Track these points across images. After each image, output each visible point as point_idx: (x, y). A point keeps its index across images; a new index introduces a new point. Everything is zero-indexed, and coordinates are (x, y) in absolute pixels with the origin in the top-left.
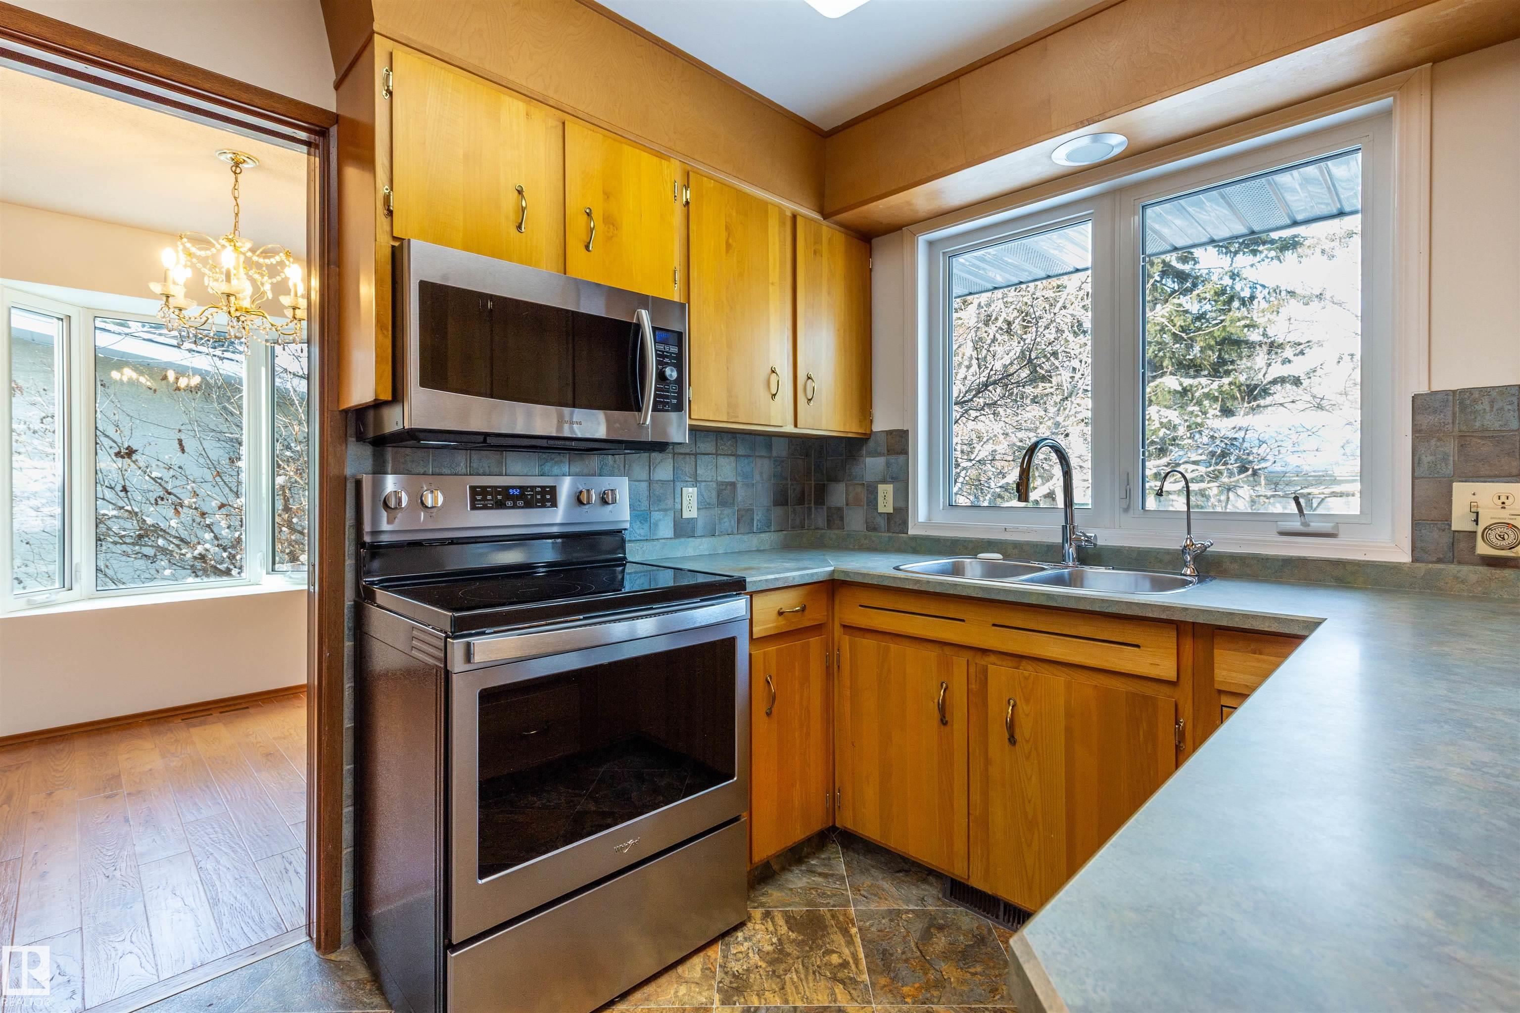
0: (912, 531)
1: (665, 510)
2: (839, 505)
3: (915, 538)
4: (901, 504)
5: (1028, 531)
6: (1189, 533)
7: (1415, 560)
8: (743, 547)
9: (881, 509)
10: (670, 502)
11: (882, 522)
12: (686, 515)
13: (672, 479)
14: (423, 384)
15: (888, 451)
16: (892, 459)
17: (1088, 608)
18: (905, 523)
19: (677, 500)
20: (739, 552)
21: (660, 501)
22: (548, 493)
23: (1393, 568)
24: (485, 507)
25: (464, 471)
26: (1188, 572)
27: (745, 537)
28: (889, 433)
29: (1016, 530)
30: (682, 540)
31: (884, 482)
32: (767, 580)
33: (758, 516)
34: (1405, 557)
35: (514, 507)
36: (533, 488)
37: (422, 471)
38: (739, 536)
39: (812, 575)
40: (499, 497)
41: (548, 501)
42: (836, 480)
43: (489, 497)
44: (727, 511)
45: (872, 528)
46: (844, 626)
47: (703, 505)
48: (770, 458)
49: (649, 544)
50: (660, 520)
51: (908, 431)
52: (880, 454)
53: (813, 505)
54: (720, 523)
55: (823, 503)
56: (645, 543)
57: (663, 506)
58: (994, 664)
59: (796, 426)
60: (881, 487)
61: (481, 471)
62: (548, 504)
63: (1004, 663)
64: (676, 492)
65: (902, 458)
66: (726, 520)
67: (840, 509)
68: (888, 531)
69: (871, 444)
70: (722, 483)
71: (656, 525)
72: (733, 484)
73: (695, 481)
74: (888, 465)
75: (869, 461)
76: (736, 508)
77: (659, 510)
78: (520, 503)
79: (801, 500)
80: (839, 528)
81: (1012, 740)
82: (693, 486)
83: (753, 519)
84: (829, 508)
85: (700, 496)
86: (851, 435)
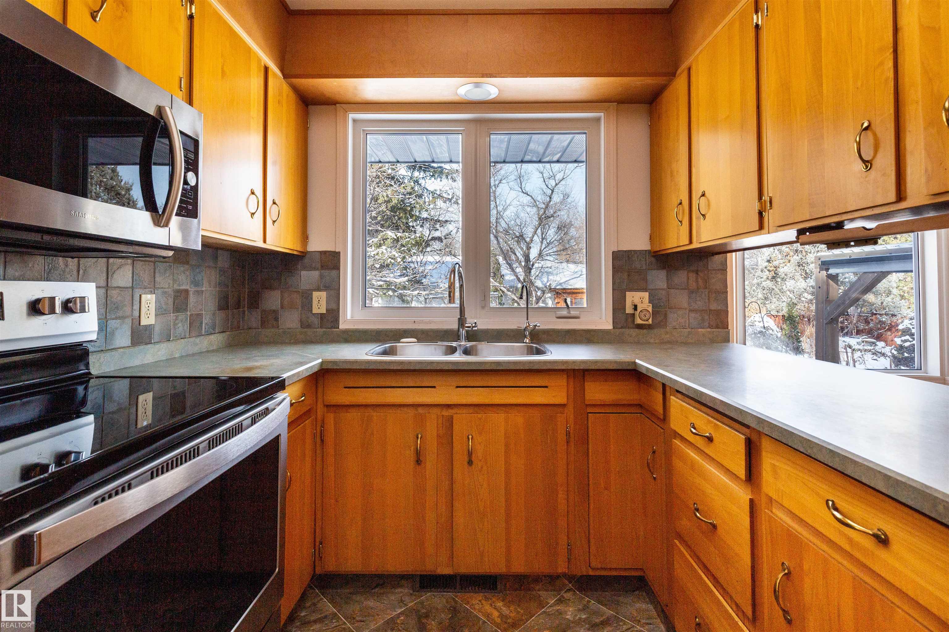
0: (343, 326)
1: (123, 318)
2: (274, 308)
3: (346, 331)
4: (334, 306)
5: (430, 322)
6: (527, 320)
7: (614, 328)
8: (196, 349)
9: (315, 310)
10: (127, 310)
11: (316, 321)
12: (144, 322)
13: (131, 285)
15: (322, 267)
16: (326, 273)
17: (522, 368)
18: (336, 320)
19: (135, 307)
20: (193, 355)
21: (117, 308)
26: (527, 341)
27: (198, 340)
28: (323, 253)
29: (422, 322)
30: (142, 347)
31: (318, 289)
33: (206, 320)
34: (610, 327)
38: (192, 340)
39: (312, 367)
42: (271, 288)
44: (181, 316)
45: (305, 325)
46: (328, 406)
47: (160, 312)
48: (216, 268)
49: (108, 355)
50: (117, 329)
51: (340, 252)
52: (315, 269)
53: (246, 309)
54: (175, 329)
55: (257, 307)
56: (102, 355)
57: (120, 314)
58: (456, 413)
59: (265, 241)
60: (315, 294)
63: (464, 411)
64: (135, 298)
65: (334, 272)
66: (180, 325)
67: (275, 312)
68: (321, 327)
69: (306, 260)
70: (177, 291)
71: (113, 333)
72: (186, 292)
73: (153, 288)
74: (321, 277)
75: (303, 273)
76: (189, 313)
77: (116, 318)
79: (238, 305)
80: (273, 327)
81: (470, 463)
82: (151, 293)
83: (201, 323)
84: (264, 311)
85: (157, 303)
86: (295, 253)
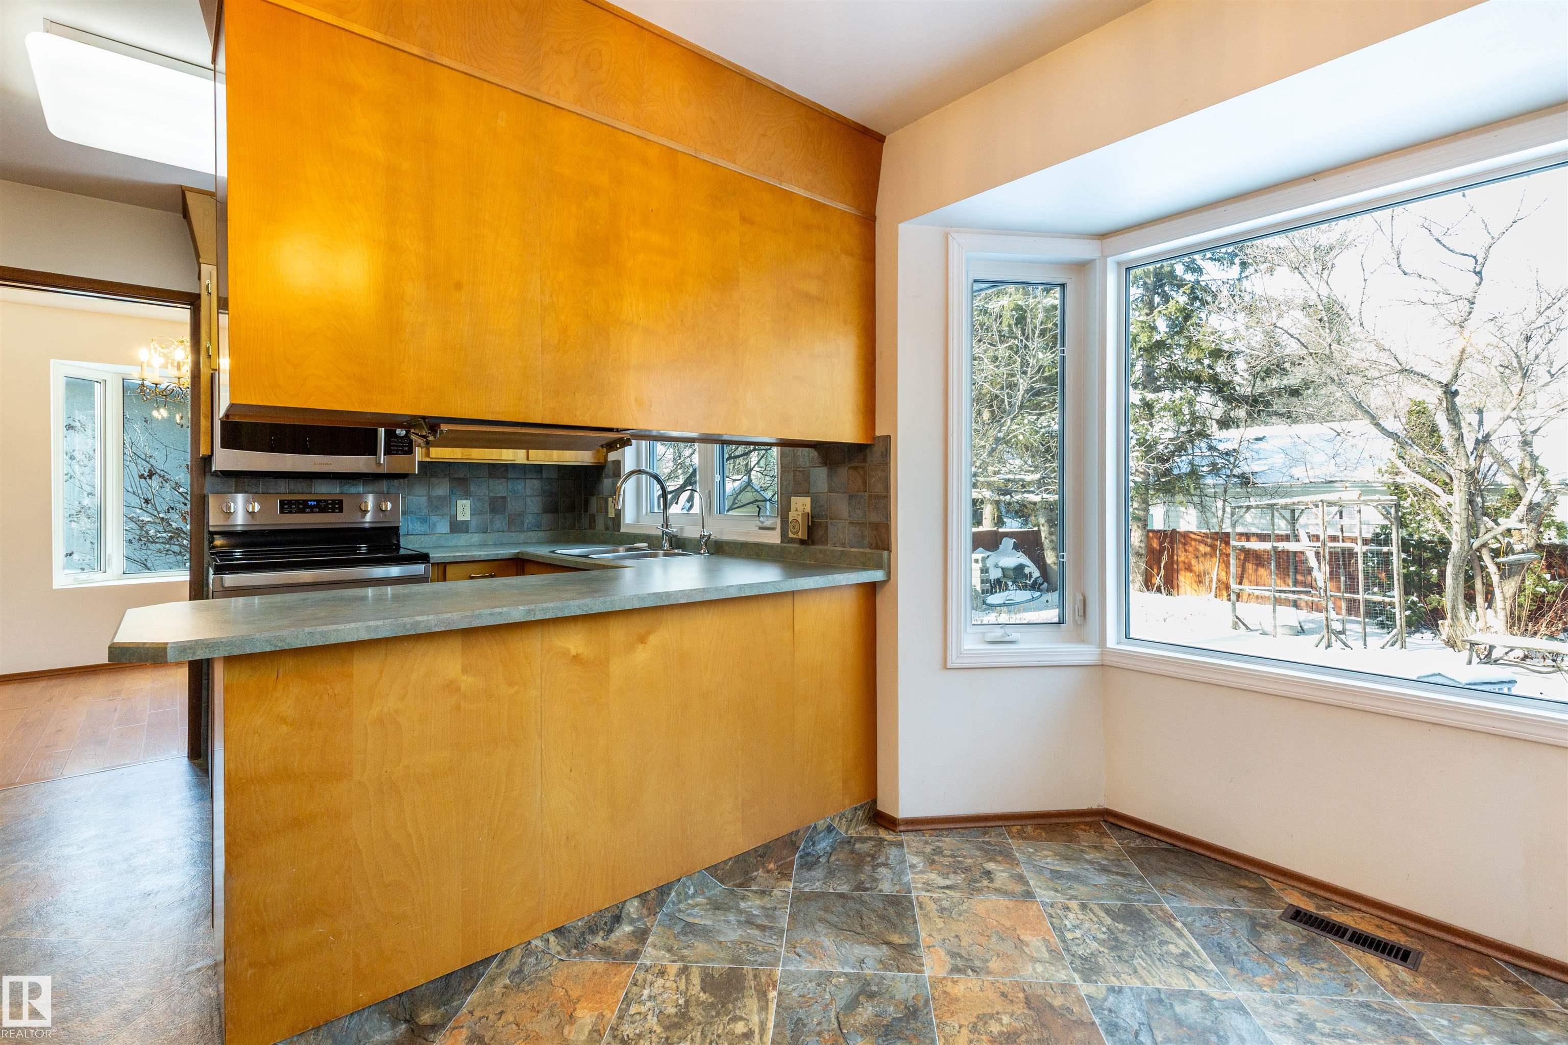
0: (622, 530)
1: (443, 515)
2: (594, 512)
3: (623, 534)
4: (618, 511)
9: (610, 515)
10: (446, 510)
11: (611, 524)
12: (460, 518)
13: (447, 495)
14: (222, 447)
15: (613, 475)
16: (615, 480)
18: (619, 524)
19: (452, 509)
21: (437, 509)
22: (337, 504)
23: (771, 547)
24: (290, 512)
25: (284, 491)
27: (515, 534)
28: (613, 462)
30: (455, 535)
31: (610, 496)
32: (454, 556)
33: (529, 519)
34: (779, 541)
35: (312, 512)
36: (325, 501)
37: (255, 491)
38: (510, 533)
39: (497, 554)
40: (301, 506)
41: (337, 508)
42: (593, 495)
43: (293, 506)
44: (498, 516)
45: (607, 528)
47: (476, 512)
48: (541, 478)
49: (427, 537)
50: (437, 522)
51: (620, 461)
52: (609, 477)
53: (582, 512)
54: (493, 524)
55: (587, 511)
56: (420, 537)
57: (440, 513)
59: (528, 459)
60: (609, 500)
61: (296, 491)
62: (337, 510)
64: (450, 503)
65: (619, 479)
66: (498, 522)
67: (594, 515)
68: (614, 530)
69: (606, 470)
70: (494, 497)
71: (435, 525)
72: (504, 498)
73: (467, 495)
74: (613, 484)
75: (605, 481)
76: (507, 514)
77: (437, 515)
78: (317, 510)
79: (572, 508)
80: (595, 527)
82: (467, 499)
83: (523, 522)
84: (590, 515)
85: (473, 506)
86: (586, 464)
